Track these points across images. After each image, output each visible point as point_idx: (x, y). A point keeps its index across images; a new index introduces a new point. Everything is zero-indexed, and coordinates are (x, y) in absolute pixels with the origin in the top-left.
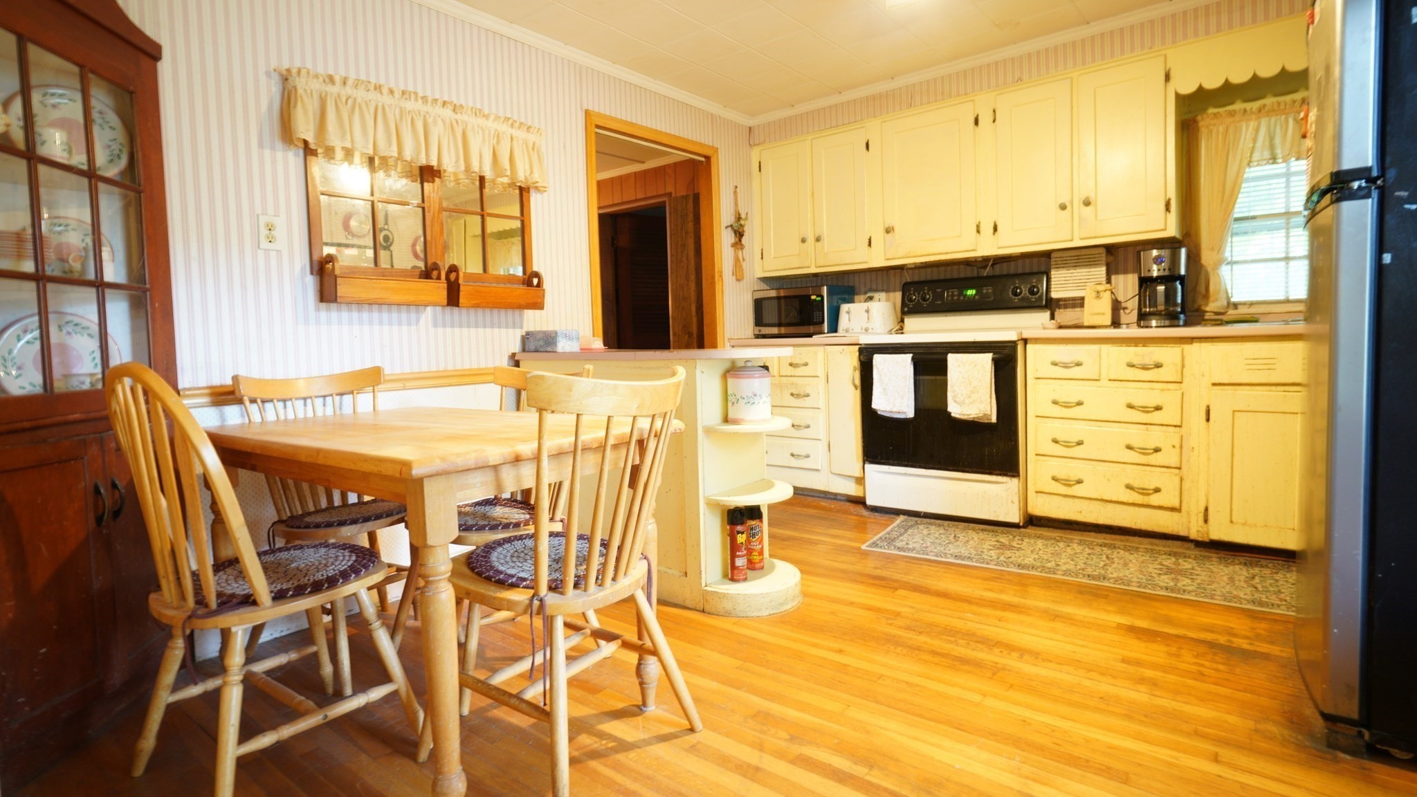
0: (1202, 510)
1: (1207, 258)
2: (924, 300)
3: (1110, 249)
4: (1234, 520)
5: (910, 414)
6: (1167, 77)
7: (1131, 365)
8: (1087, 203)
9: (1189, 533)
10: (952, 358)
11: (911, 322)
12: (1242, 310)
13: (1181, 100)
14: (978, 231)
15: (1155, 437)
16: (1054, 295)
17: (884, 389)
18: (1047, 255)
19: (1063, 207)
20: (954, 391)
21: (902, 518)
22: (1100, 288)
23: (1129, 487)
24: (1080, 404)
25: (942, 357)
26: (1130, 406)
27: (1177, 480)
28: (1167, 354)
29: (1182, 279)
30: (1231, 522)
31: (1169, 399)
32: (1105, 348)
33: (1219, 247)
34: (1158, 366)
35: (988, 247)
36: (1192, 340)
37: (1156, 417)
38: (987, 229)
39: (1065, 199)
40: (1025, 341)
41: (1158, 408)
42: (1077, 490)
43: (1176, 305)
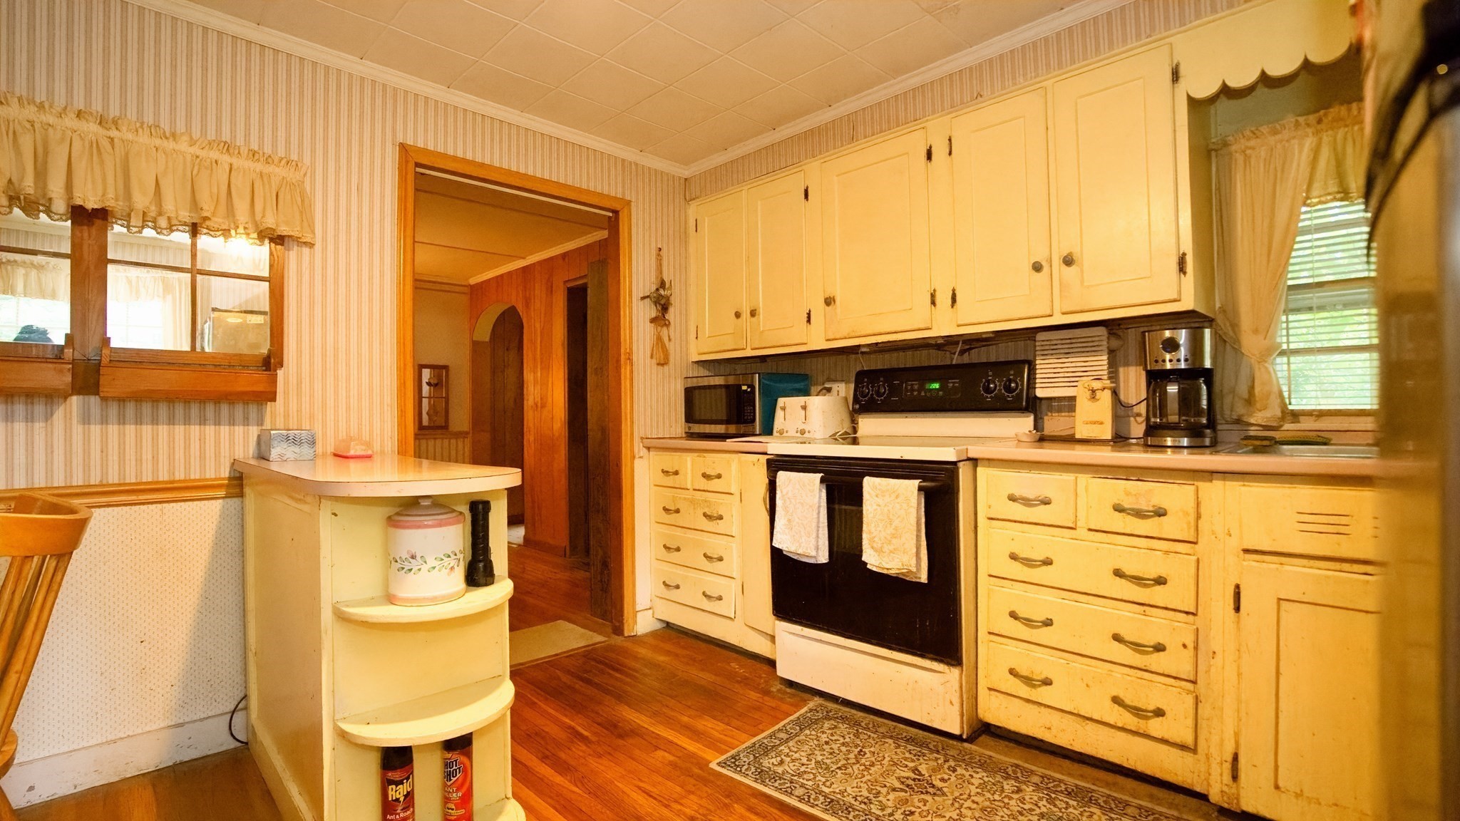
0: (1229, 758)
1: (1250, 343)
2: (879, 394)
3: (1113, 326)
4: (1281, 784)
5: (823, 558)
6: (1176, 76)
7: (1119, 509)
8: (1068, 261)
9: (1208, 791)
10: (869, 483)
12: (1307, 424)
13: (1193, 103)
14: (933, 303)
15: (1154, 628)
16: (1040, 393)
17: (789, 521)
18: (1030, 334)
19: (1037, 267)
20: (870, 532)
21: (818, 700)
22: (1097, 385)
23: (1116, 700)
24: (1048, 562)
25: (855, 479)
26: (1118, 573)
27: (1190, 700)
28: (1175, 496)
29: (1208, 375)
30: (1277, 787)
31: (1177, 568)
32: (1084, 479)
33: (1266, 327)
34: (1160, 513)
35: (945, 325)
36: (1211, 474)
37: (1157, 595)
38: (944, 299)
39: (1040, 257)
40: (975, 461)
41: (1160, 581)
42: (1043, 694)
43: (1199, 413)
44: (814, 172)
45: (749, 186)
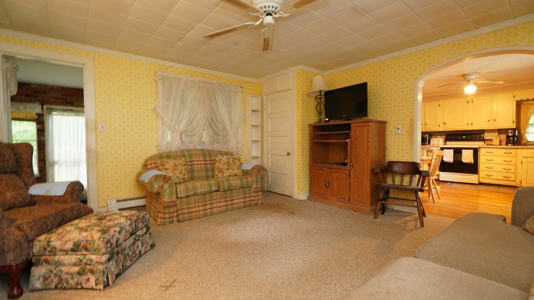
0: (520, 181)
1: (522, 132)
2: (452, 138)
3: (499, 130)
4: (527, 182)
5: (452, 161)
6: (514, 97)
7: (505, 153)
8: (495, 120)
9: (517, 185)
10: (463, 151)
11: (448, 143)
12: (531, 143)
13: (517, 101)
14: (468, 125)
15: (510, 167)
16: (485, 138)
17: (446, 156)
18: (484, 130)
19: (489, 121)
20: (464, 157)
21: (448, 183)
22: (497, 137)
23: (504, 177)
24: (493, 160)
25: (461, 150)
26: (504, 161)
27: (514, 175)
28: (513, 151)
29: (516, 136)
30: (527, 183)
31: (513, 160)
32: (499, 150)
33: (525, 130)
34: (511, 153)
35: (470, 128)
36: (518, 148)
37: (510, 163)
38: (470, 124)
39: (489, 119)
40: (480, 148)
41: (511, 161)
42: (492, 177)
43: (515, 141)
44: (441, 102)
45: (425, 102)
